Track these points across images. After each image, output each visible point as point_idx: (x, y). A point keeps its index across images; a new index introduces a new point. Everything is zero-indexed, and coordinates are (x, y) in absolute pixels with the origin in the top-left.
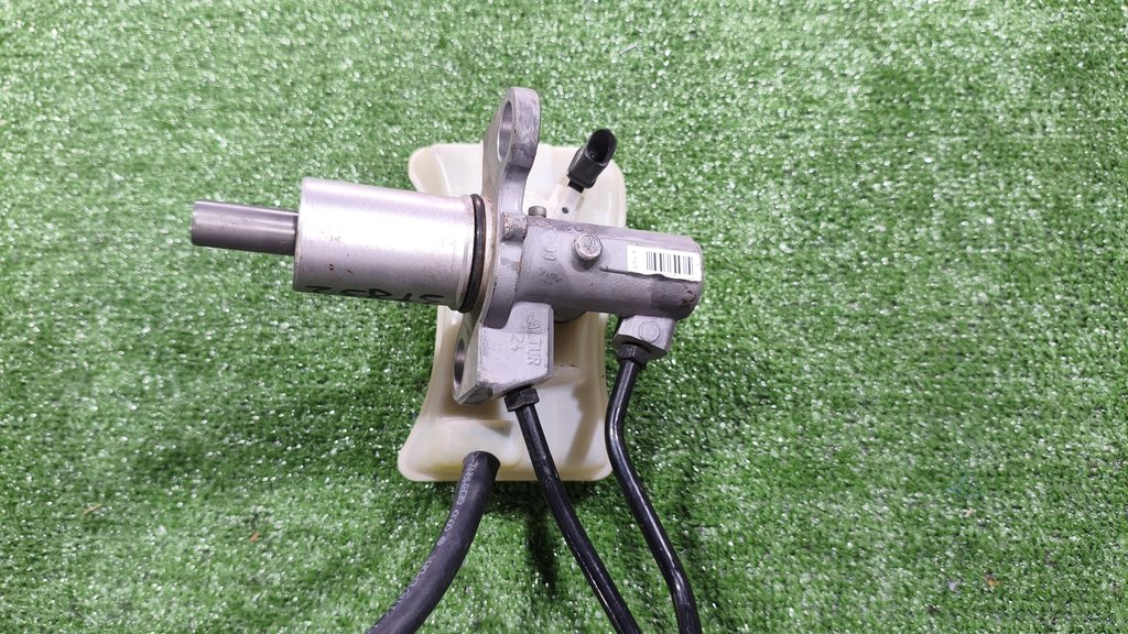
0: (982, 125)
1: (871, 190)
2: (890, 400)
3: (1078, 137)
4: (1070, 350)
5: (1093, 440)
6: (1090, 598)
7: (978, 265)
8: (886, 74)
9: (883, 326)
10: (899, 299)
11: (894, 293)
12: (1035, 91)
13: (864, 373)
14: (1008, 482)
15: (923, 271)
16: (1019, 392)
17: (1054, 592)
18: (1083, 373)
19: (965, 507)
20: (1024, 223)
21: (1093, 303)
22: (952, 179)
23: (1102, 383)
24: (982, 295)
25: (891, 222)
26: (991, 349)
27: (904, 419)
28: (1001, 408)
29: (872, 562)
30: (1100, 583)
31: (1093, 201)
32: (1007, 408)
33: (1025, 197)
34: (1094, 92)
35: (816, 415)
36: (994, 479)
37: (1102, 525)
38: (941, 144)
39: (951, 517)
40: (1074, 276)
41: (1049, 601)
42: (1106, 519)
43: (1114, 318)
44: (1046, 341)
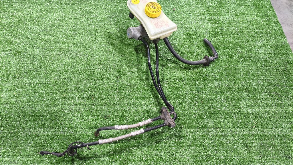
1: (185, 50)
2: (188, 79)
4: (213, 72)
5: (216, 84)
6: (215, 104)
8: (187, 33)
12: (209, 36)
13: (184, 75)
14: (204, 89)
16: (206, 78)
17: (210, 103)
18: (215, 75)
19: (198, 92)
21: (216, 66)
22: (197, 49)
23: (218, 76)
25: (188, 54)
27: (190, 81)
28: (203, 80)
29: (186, 100)
30: (216, 102)
32: (204, 79)
34: (218, 37)
35: (178, 81)
36: (202, 89)
37: (217, 94)
38: (195, 44)
39: (196, 94)
43: (219, 68)
44: (210, 71)
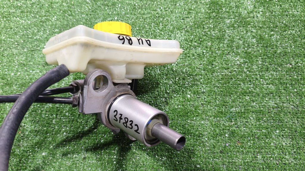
0: (240, 16)
1: (207, 34)
3: (267, 19)
4: (263, 77)
5: (270, 103)
6: (268, 148)
7: (237, 54)
8: (213, 2)
9: (209, 71)
10: (214, 63)
11: (213, 62)
13: (203, 84)
14: (244, 115)
15: (221, 56)
16: (248, 89)
17: (257, 146)
18: (267, 84)
19: (232, 122)
20: (251, 42)
21: (270, 64)
22: (230, 30)
23: (273, 86)
24: (238, 62)
25: (213, 42)
26: (240, 77)
27: (214, 97)
29: (204, 138)
30: (271, 143)
31: (271, 36)
33: (251, 35)
34: (271, 7)
35: (189, 96)
36: (240, 114)
37: (272, 127)
39: (227, 125)
40: (265, 57)
41: (256, 149)
42: (273, 125)
43: (276, 68)
